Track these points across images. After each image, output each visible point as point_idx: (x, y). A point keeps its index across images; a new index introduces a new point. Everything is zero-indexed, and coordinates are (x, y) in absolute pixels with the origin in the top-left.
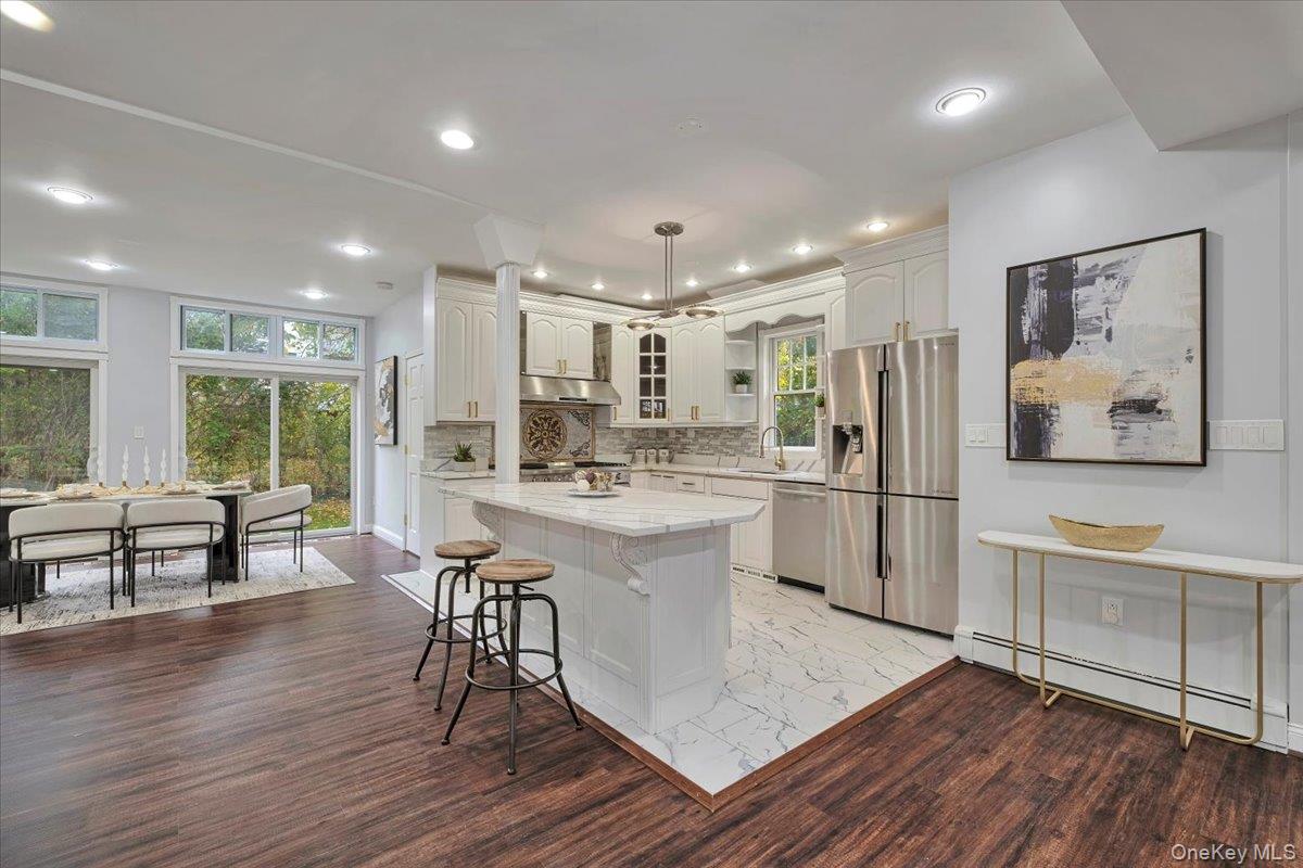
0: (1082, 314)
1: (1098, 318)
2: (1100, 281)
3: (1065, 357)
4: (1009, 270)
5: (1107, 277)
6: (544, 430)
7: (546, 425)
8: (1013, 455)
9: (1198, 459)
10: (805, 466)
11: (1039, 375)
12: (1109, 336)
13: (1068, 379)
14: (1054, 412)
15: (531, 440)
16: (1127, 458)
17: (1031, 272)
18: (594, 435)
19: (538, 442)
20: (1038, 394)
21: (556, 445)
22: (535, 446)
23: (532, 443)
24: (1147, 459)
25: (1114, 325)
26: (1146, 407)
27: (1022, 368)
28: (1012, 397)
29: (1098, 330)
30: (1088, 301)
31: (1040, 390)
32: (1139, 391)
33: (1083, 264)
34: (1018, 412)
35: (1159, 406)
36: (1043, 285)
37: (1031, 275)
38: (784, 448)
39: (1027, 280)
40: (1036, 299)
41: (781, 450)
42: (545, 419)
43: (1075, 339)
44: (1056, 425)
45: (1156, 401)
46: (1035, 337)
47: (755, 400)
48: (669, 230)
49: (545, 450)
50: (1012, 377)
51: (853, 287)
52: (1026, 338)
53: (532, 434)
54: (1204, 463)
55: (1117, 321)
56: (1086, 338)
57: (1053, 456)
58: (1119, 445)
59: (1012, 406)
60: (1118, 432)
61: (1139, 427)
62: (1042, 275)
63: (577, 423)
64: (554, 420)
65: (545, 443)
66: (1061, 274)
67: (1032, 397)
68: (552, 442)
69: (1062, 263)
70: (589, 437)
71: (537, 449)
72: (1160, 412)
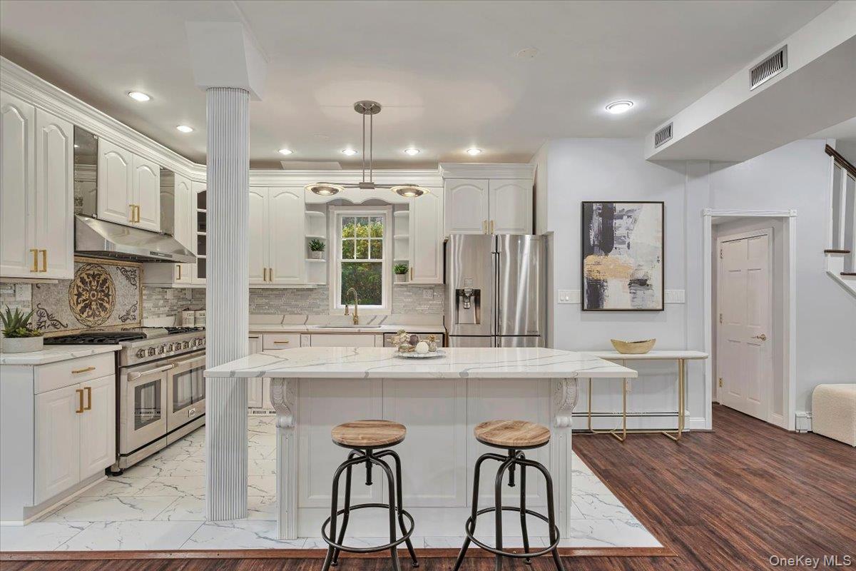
0: (618, 233)
1: (624, 237)
2: (625, 217)
3: (610, 255)
4: (583, 202)
5: (628, 217)
6: (91, 290)
7: (94, 284)
8: (585, 307)
9: (661, 307)
10: (378, 321)
11: (598, 263)
12: (629, 247)
13: (612, 267)
14: (605, 284)
15: (78, 303)
16: (636, 308)
17: (595, 207)
18: (141, 294)
19: (85, 307)
20: (598, 274)
21: (105, 309)
22: (82, 311)
23: (80, 306)
24: (643, 308)
25: (631, 241)
26: (643, 283)
27: (590, 259)
28: (585, 275)
29: (624, 243)
30: (620, 226)
31: (598, 272)
32: (640, 275)
33: (618, 207)
34: (588, 283)
35: (648, 282)
36: (600, 215)
37: (594, 208)
38: (359, 307)
39: (592, 211)
40: (597, 222)
41: (356, 307)
42: (94, 276)
43: (615, 246)
44: (606, 291)
45: (646, 280)
46: (596, 243)
47: (325, 265)
48: (368, 108)
49: (94, 315)
50: (585, 264)
51: (452, 189)
52: (592, 243)
53: (79, 295)
54: (663, 310)
55: (633, 239)
56: (620, 246)
57: (605, 308)
58: (633, 301)
59: (585, 281)
60: (632, 295)
61: (641, 292)
62: (600, 209)
63: (125, 282)
64: (103, 277)
65: (94, 307)
66: (608, 210)
67: (595, 276)
68: (101, 305)
69: (609, 204)
70: (137, 298)
71: (85, 314)
72: (648, 285)
